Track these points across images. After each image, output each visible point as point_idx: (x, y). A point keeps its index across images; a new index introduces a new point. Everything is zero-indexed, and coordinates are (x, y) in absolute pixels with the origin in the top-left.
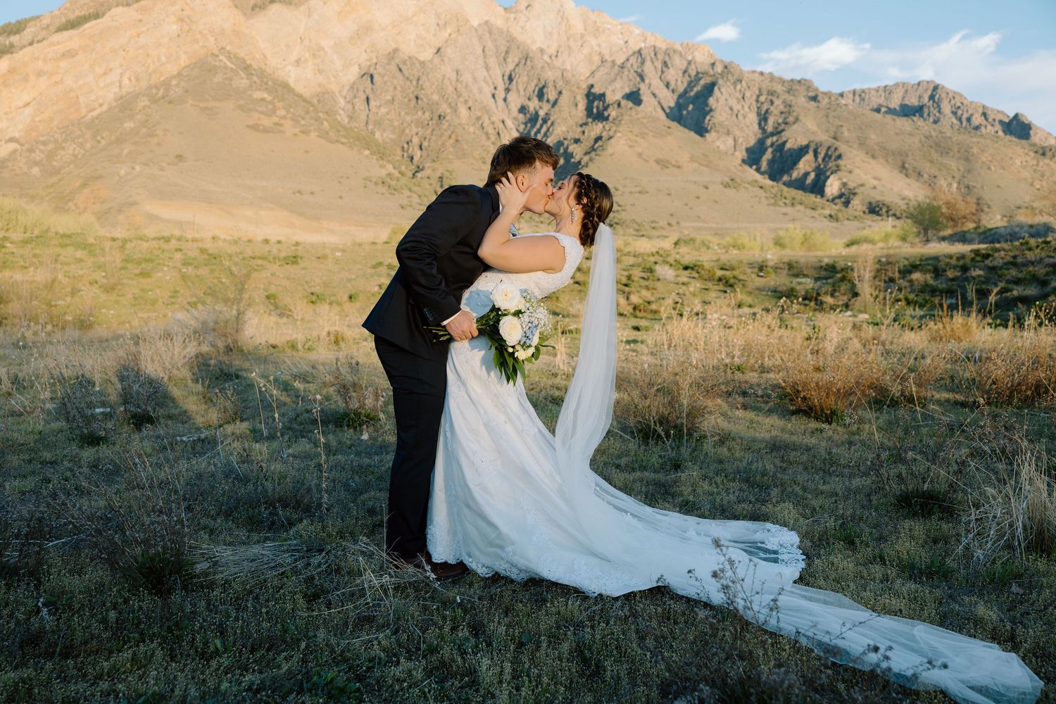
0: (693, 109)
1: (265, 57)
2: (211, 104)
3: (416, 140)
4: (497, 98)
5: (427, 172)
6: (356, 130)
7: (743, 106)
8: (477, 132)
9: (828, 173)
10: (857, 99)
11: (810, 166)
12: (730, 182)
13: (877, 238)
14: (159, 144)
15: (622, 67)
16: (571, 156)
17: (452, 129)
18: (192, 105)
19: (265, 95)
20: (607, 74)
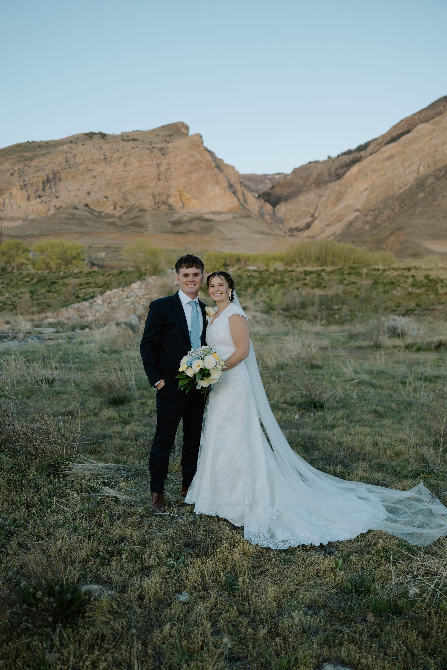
14: (438, 206)
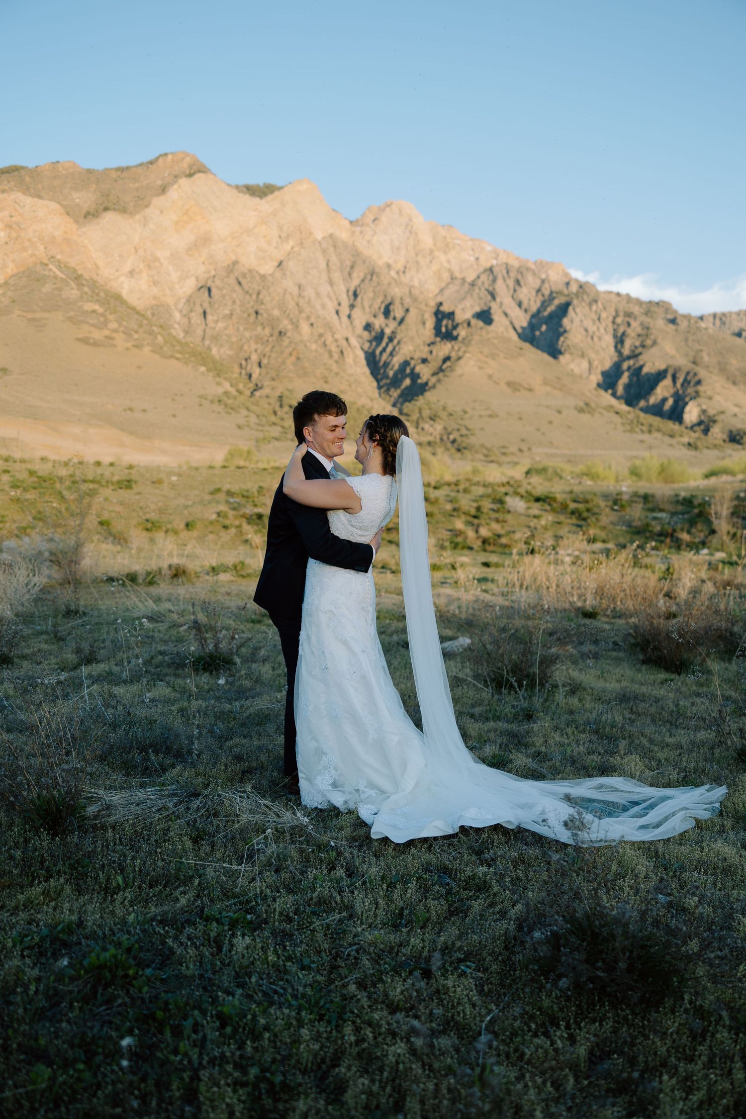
0: (547, 330)
1: (98, 268)
2: (38, 315)
3: (254, 358)
4: (341, 314)
5: (266, 391)
6: (192, 345)
7: (598, 329)
8: (319, 350)
9: (688, 399)
10: (718, 322)
11: (668, 392)
12: (585, 407)
13: (737, 469)
15: (473, 284)
16: (418, 376)
17: (293, 346)
18: (19, 316)
19: (97, 307)
20: (456, 291)
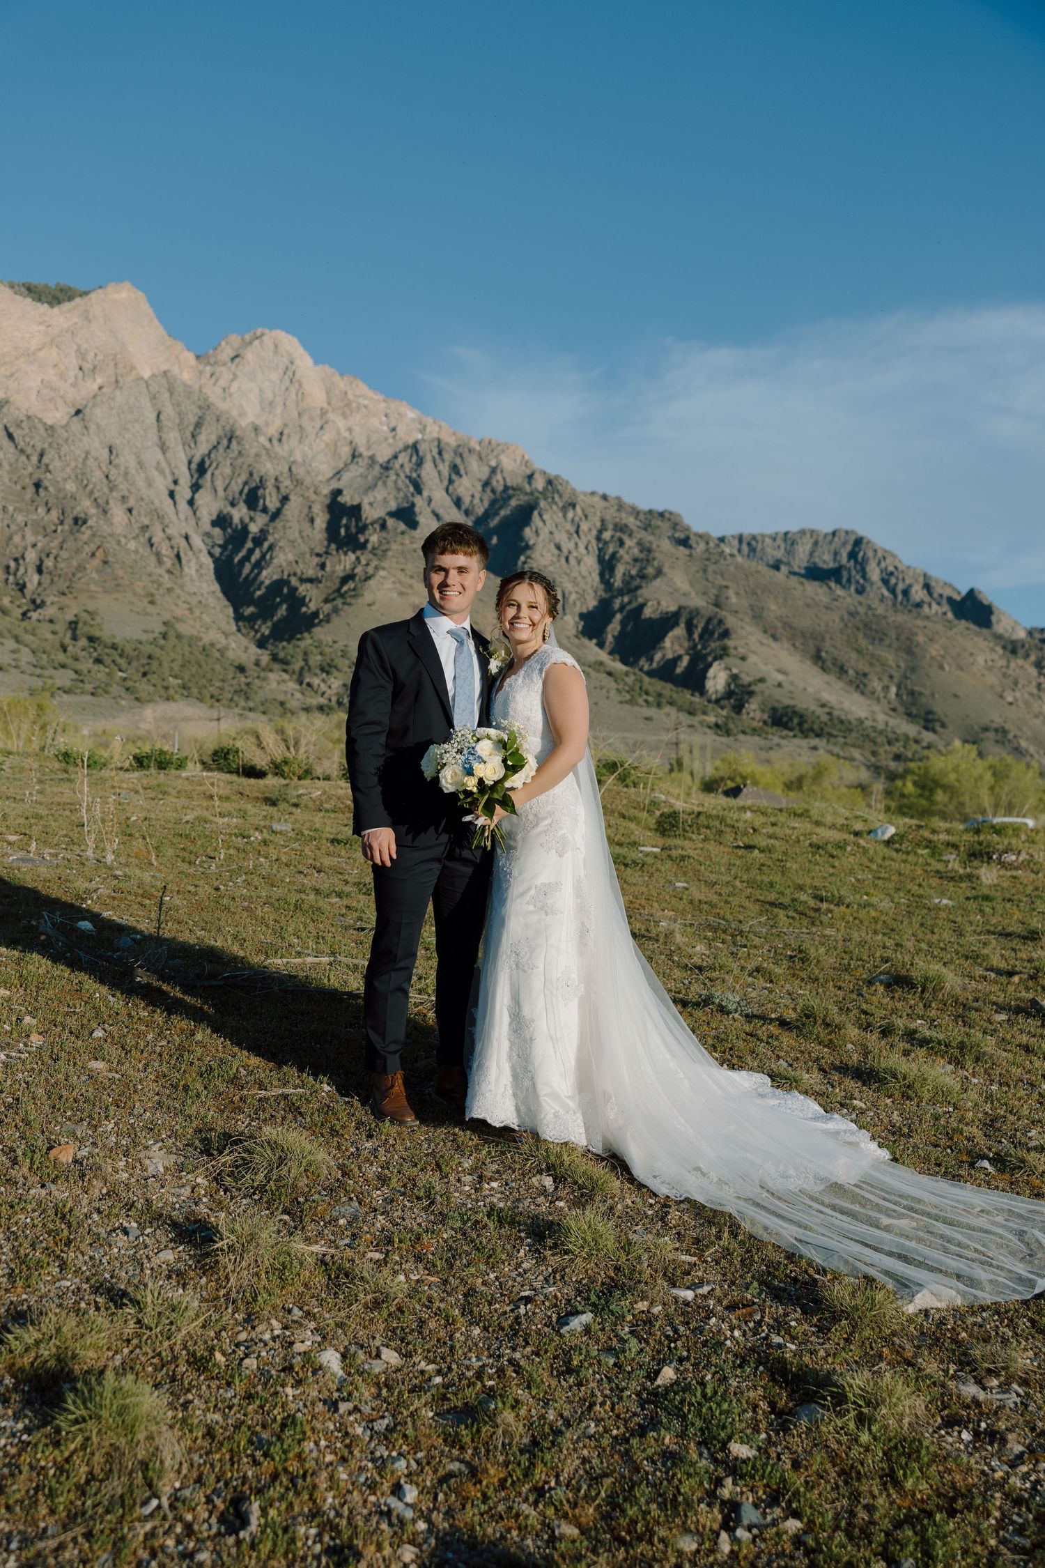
0: (500, 543)
3: (31, 556)
4: (177, 497)
5: (49, 611)
7: (577, 545)
8: (141, 551)
9: (710, 659)
10: (745, 548)
11: (681, 646)
15: (386, 468)
16: (302, 601)
17: (97, 541)
20: (361, 476)
